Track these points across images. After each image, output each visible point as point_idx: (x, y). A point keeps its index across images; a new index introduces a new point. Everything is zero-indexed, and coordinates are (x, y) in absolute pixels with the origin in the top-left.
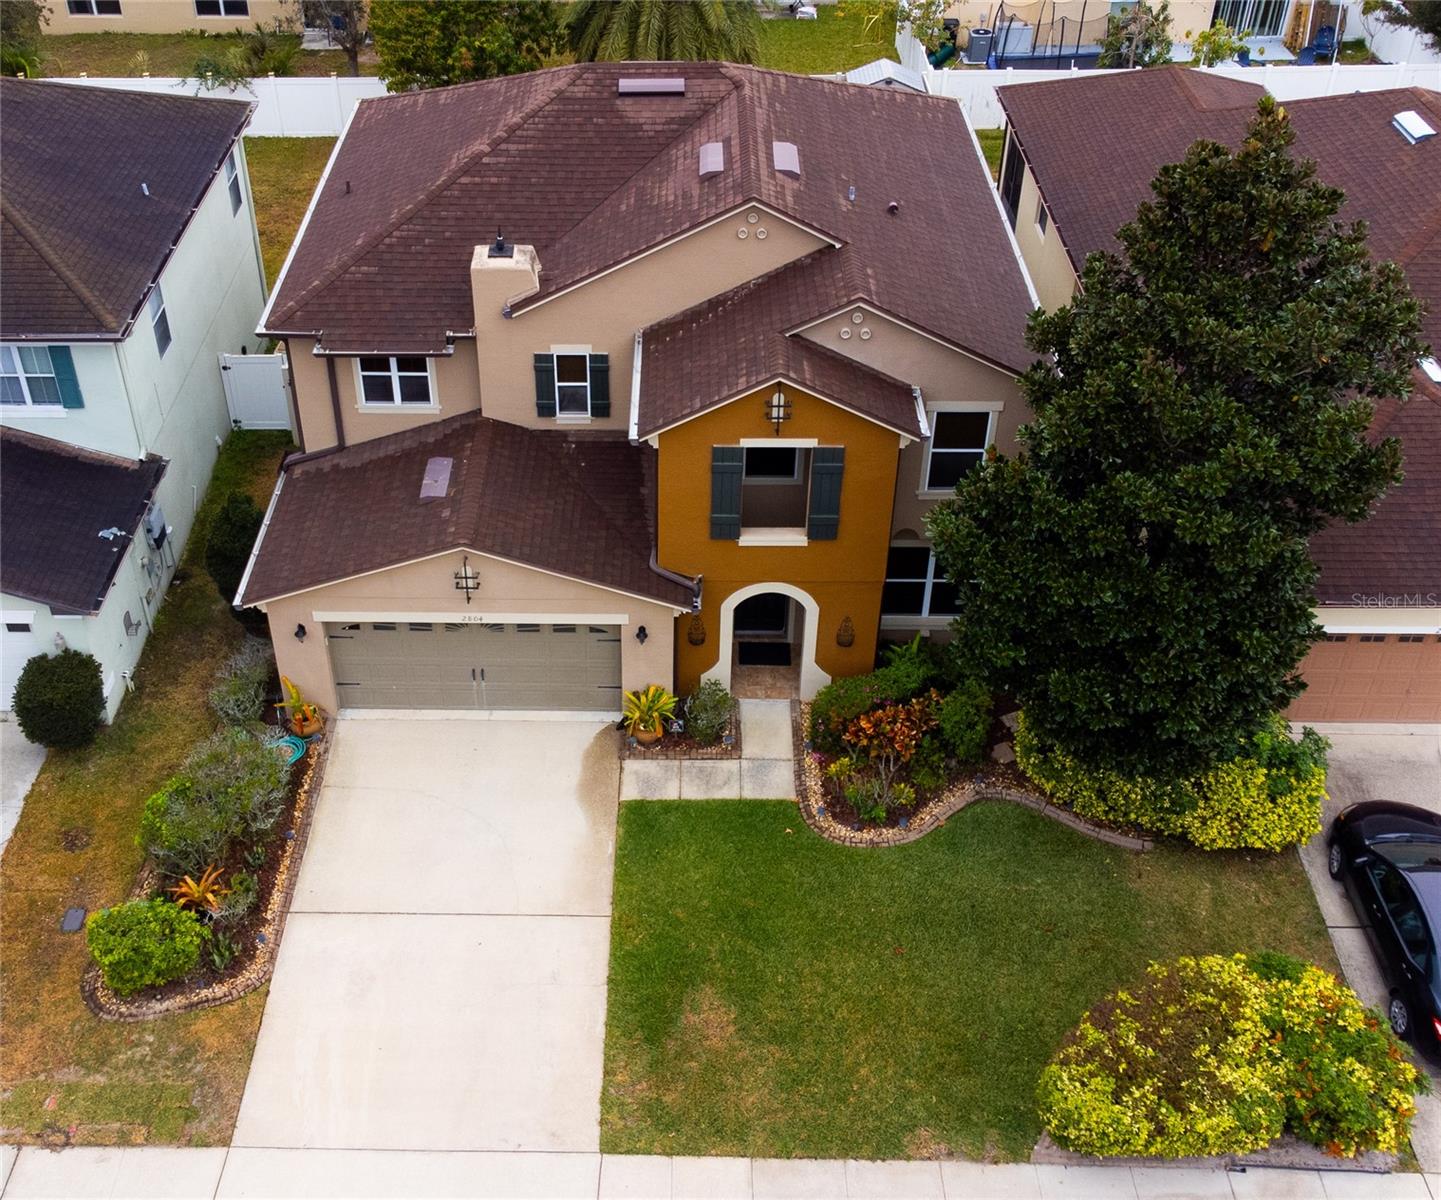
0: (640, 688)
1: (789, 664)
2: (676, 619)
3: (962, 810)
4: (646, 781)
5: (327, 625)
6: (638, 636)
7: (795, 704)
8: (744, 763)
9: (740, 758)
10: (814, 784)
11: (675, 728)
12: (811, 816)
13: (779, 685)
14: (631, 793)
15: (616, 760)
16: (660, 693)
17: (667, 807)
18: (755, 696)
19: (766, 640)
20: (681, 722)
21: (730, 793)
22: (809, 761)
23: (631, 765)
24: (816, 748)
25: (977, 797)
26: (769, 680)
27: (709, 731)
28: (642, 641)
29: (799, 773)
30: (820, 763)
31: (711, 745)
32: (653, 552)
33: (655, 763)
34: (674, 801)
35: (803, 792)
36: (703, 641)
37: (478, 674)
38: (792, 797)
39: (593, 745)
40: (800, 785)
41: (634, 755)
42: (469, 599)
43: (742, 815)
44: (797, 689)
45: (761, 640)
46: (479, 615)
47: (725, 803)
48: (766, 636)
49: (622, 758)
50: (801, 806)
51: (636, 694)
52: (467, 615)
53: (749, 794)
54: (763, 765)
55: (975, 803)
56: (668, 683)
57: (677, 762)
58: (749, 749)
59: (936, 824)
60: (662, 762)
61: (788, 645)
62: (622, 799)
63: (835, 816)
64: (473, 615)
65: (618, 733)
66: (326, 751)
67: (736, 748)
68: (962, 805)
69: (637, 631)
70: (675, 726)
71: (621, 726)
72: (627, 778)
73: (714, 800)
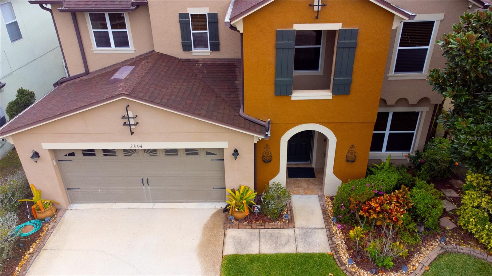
0: (236, 187)
1: (315, 177)
2: (255, 144)
3: (436, 259)
4: (239, 242)
5: (54, 152)
6: (233, 154)
7: (321, 197)
8: (297, 230)
9: (294, 227)
10: (340, 242)
11: (256, 210)
12: (342, 264)
13: (310, 187)
14: (230, 250)
15: (223, 230)
16: (247, 190)
17: (253, 259)
18: (298, 193)
19: (301, 166)
20: (259, 206)
21: (289, 249)
22: (335, 229)
23: (231, 233)
24: (339, 221)
25: (442, 251)
26: (305, 185)
27: (276, 211)
28: (236, 158)
29: (330, 237)
30: (342, 230)
31: (276, 220)
32: (242, 107)
33: (244, 231)
34: (256, 255)
35: (334, 248)
36: (271, 161)
37: (145, 182)
38: (328, 251)
39: (210, 221)
40: (333, 244)
41: (232, 227)
42: (132, 133)
43: (299, 264)
44: (322, 189)
45: (299, 166)
46: (140, 144)
47: (288, 256)
48: (301, 164)
49: (225, 229)
50: (335, 257)
51: (233, 191)
52: (133, 144)
53: (302, 249)
54: (308, 232)
55: (443, 254)
56: (251, 184)
57: (257, 231)
58: (298, 222)
59: (424, 269)
60: (249, 231)
61: (313, 168)
62: (225, 253)
63: (358, 264)
64: (136, 144)
65: (224, 214)
66: (53, 228)
67: (290, 223)
68: (435, 256)
69: (233, 152)
70: (256, 209)
71: (226, 210)
72: (228, 240)
73: (281, 254)
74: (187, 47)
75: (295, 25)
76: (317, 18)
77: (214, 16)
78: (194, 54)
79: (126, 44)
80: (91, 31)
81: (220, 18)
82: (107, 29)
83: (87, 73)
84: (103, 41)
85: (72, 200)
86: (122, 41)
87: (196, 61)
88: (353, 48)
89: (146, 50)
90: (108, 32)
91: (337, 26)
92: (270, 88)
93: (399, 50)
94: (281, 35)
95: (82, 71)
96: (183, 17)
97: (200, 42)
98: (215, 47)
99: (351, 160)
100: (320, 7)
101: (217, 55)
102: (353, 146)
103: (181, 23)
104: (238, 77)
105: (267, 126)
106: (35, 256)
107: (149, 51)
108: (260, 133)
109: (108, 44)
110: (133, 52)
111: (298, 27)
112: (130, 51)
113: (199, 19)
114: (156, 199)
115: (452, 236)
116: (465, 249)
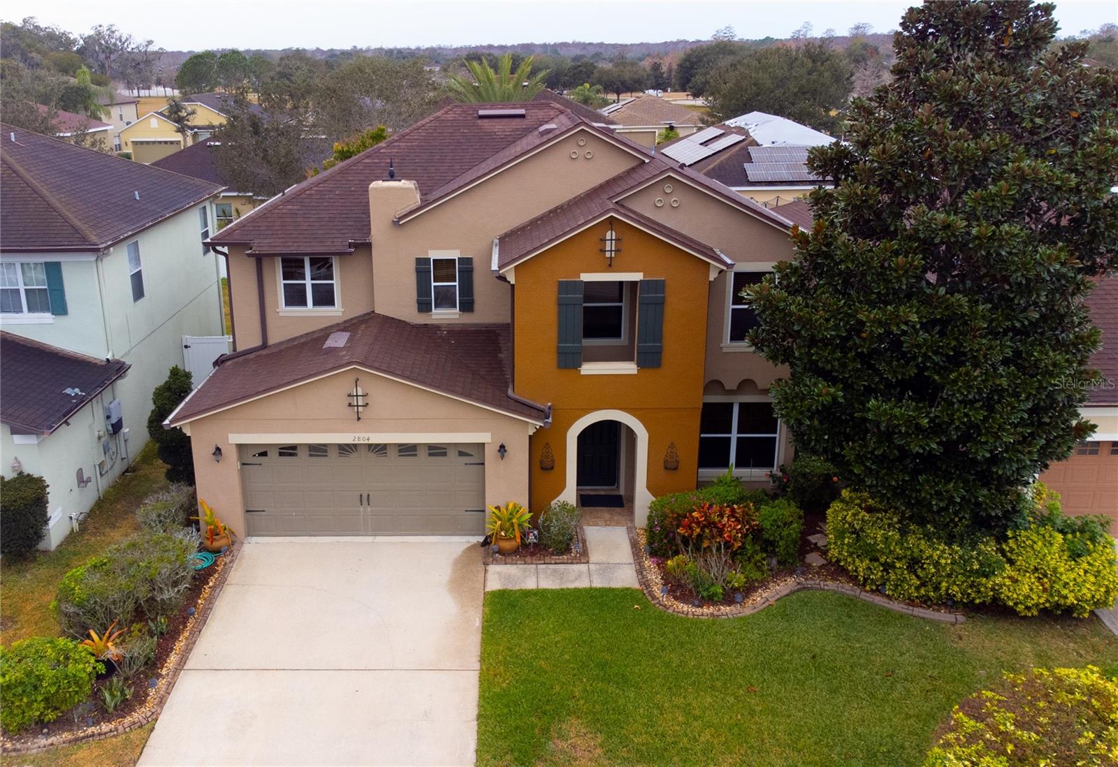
0: (502, 504)
1: (623, 506)
2: (530, 436)
3: (788, 595)
4: (508, 578)
5: (241, 447)
6: (499, 451)
7: (630, 530)
8: (592, 567)
9: (588, 562)
10: (655, 577)
11: (531, 539)
12: (654, 598)
13: (615, 518)
14: (494, 584)
15: (481, 567)
16: (517, 508)
17: (527, 594)
18: (597, 525)
19: (602, 493)
20: (536, 532)
21: (583, 584)
22: (648, 563)
23: (494, 569)
24: (653, 554)
25: (799, 587)
26: (607, 516)
27: (561, 538)
28: (502, 457)
29: (640, 571)
30: (658, 565)
31: (562, 554)
32: (511, 386)
33: (514, 566)
34: (532, 590)
35: (645, 583)
36: (552, 468)
37: (364, 499)
38: (636, 586)
39: (461, 556)
40: (643, 578)
41: (496, 562)
42: (359, 419)
43: (592, 597)
44: (632, 520)
45: (598, 493)
46: (366, 435)
47: (577, 590)
48: (602, 490)
49: (486, 564)
50: (645, 592)
51: (498, 508)
52: (357, 435)
53: (597, 584)
54: (606, 568)
55: (798, 590)
56: (524, 502)
57: (534, 566)
58: (594, 557)
59: (767, 604)
60: (521, 566)
61: (620, 496)
62: (486, 590)
63: (676, 598)
64: (361, 435)
65: (482, 549)
66: (232, 561)
67: (583, 556)
68: (787, 591)
69: (498, 448)
70: (531, 537)
71: (486, 543)
72: (490, 576)
73: (568, 589)
74: (424, 307)
75: (582, 275)
76: (610, 265)
77: (467, 263)
78: (434, 317)
79: (331, 302)
80: (281, 282)
81: (477, 265)
82: (304, 279)
83: (265, 345)
84: (295, 297)
85: (251, 532)
86: (324, 297)
87: (436, 328)
88: (661, 303)
89: (360, 310)
90: (305, 284)
91: (637, 277)
92: (551, 358)
93: (733, 310)
94: (564, 287)
95: (258, 342)
96: (422, 264)
97: (445, 299)
98: (467, 306)
99: (671, 466)
100: (613, 253)
101: (469, 319)
102: (672, 446)
103: (418, 271)
104: (503, 349)
105: (547, 410)
106: (218, 590)
107: (365, 312)
108: (537, 418)
109: (303, 303)
110: (340, 314)
111: (586, 277)
112: (335, 312)
113: (444, 267)
114: (379, 528)
115: (818, 573)
116: (831, 585)
